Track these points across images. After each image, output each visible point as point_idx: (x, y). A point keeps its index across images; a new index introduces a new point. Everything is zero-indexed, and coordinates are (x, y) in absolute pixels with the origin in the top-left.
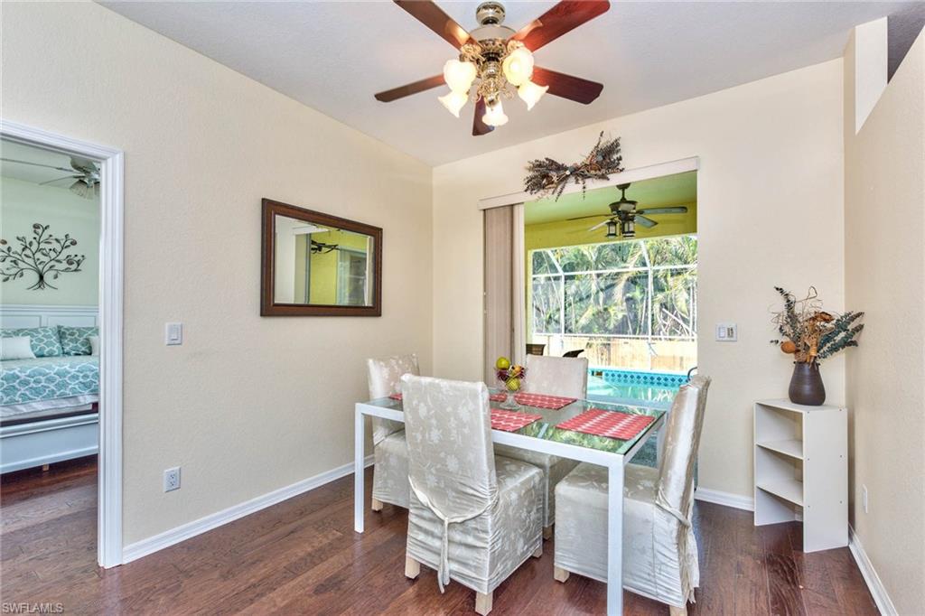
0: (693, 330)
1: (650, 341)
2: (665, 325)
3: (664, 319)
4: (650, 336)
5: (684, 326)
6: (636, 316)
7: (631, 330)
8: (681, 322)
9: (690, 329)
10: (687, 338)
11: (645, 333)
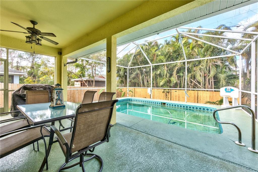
0: (202, 87)
1: (186, 91)
2: (191, 85)
3: (191, 83)
4: (186, 89)
5: (199, 85)
6: (180, 82)
7: (179, 87)
8: (197, 84)
9: (201, 87)
10: (200, 89)
11: (184, 88)
